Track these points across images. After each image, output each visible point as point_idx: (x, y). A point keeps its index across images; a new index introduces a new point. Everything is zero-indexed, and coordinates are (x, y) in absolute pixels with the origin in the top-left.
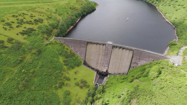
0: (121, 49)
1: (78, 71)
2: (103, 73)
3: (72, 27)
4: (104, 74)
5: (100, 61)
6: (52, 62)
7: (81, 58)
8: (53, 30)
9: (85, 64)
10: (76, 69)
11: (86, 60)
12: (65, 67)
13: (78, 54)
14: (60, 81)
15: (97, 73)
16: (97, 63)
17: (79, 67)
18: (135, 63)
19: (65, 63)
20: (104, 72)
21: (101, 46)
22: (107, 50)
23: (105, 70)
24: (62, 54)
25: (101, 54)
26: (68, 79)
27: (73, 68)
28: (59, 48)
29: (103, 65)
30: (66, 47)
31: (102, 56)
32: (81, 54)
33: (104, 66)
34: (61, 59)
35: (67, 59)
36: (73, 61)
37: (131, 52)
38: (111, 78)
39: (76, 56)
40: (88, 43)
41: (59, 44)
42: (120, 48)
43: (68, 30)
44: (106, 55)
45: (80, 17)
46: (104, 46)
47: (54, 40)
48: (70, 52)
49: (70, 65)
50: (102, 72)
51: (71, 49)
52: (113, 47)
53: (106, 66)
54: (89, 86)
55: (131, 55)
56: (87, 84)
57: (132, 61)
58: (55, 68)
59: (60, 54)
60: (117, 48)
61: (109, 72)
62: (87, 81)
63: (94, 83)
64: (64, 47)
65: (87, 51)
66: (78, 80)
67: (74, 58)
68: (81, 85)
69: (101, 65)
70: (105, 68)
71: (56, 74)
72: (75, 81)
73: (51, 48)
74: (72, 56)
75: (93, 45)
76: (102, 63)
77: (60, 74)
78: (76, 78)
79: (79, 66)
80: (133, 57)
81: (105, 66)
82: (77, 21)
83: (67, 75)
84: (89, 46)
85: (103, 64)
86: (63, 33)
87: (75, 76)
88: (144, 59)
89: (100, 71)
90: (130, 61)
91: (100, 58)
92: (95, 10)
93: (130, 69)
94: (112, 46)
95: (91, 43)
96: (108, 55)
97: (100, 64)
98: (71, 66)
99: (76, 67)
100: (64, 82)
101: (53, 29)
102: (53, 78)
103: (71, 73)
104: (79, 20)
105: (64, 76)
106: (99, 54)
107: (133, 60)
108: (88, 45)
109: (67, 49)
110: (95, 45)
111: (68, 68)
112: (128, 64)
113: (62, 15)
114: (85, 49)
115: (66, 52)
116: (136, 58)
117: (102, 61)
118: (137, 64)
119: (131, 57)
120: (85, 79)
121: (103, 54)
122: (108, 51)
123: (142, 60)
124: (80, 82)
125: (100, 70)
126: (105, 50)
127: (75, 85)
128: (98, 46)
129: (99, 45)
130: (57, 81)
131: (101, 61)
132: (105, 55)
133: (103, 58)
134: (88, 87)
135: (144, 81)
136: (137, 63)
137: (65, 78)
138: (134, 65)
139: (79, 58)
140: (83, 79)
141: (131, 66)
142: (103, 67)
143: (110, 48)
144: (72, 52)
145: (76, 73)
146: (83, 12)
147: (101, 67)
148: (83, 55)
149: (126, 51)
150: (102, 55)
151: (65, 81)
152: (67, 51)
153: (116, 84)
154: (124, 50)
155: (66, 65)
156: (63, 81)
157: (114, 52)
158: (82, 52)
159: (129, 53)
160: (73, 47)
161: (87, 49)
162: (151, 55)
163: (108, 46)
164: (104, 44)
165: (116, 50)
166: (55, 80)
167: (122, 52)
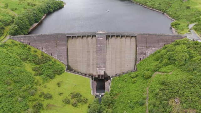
0: (118, 38)
1: (61, 82)
2: (100, 78)
3: (36, 24)
5: (91, 61)
6: (10, 73)
7: (61, 63)
8: (5, 27)
9: (69, 69)
10: (58, 78)
11: (69, 64)
12: (38, 78)
13: (55, 57)
14: (34, 103)
15: (92, 79)
16: (88, 65)
17: (61, 75)
18: (142, 54)
19: (37, 72)
20: (102, 75)
21: (89, 39)
22: (99, 43)
23: (102, 73)
24: (29, 59)
25: (92, 50)
26: (49, 97)
27: (52, 78)
28: (21, 51)
29: (98, 66)
30: (33, 49)
31: (93, 53)
32: (60, 56)
34: (29, 67)
35: (38, 66)
36: (51, 67)
37: (133, 39)
38: (116, 80)
39: (53, 60)
40: (69, 37)
41: (19, 45)
42: (117, 36)
43: (31, 28)
44: (99, 50)
45: (46, 15)
46: (94, 38)
47: (10, 40)
48: (42, 55)
49: (45, 73)
50: (99, 75)
51: (42, 51)
52: (106, 38)
53: (102, 66)
54: (87, 100)
55: (134, 44)
56: (82, 98)
57: (136, 51)
58: (19, 82)
59: (26, 60)
60: (113, 38)
61: (109, 73)
62: (82, 93)
63: (92, 94)
64: (30, 49)
65: (68, 51)
66: (67, 95)
67: (51, 63)
68: (72, 101)
69: (95, 67)
70: (101, 70)
71: (24, 91)
72: (61, 98)
73: (7, 52)
74: (45, 60)
75: (76, 40)
76: (95, 64)
77: (31, 91)
78: (61, 92)
79: (61, 74)
80: (136, 46)
82: (42, 18)
83: (45, 91)
84: (71, 42)
85: (97, 64)
86: (23, 31)
87: (60, 90)
88: (152, 45)
89: (95, 75)
90: (134, 52)
91: (91, 56)
92: (63, 7)
93: (137, 63)
94: (105, 36)
95: (73, 37)
96: (101, 50)
97: (93, 65)
98: (48, 76)
99: (57, 76)
100: (42, 103)
101: (5, 26)
102: (19, 99)
103: (51, 87)
104: (44, 17)
105: (39, 92)
106: (89, 52)
107: (137, 50)
108: (68, 41)
109: (36, 52)
110: (80, 40)
111: (43, 79)
112: (133, 57)
113: (16, 11)
114: (65, 48)
115: (35, 56)
116: (141, 46)
117: (95, 60)
118: (145, 54)
119: (135, 47)
120: (77, 91)
121: (95, 50)
123: (150, 48)
124: (70, 98)
125: (95, 73)
126: (97, 44)
127: (63, 103)
129: (86, 39)
130: (28, 103)
131: (93, 60)
132: (97, 52)
133: (95, 55)
134: (85, 101)
136: (145, 53)
137: (43, 96)
138: (141, 57)
139: (57, 62)
140: (74, 91)
141: (137, 59)
142: (98, 69)
143: (103, 39)
144: (45, 55)
145: (58, 84)
146: (49, 8)
147: (95, 70)
148: (64, 57)
149: (127, 39)
150: (93, 51)
151: (43, 101)
152: (37, 54)
153: (126, 86)
154: (123, 38)
155: (40, 74)
156: (40, 102)
157: (109, 44)
158: (61, 54)
159: (130, 41)
160: (45, 48)
161: (68, 47)
162: (160, 37)
163: (99, 38)
164: (93, 36)
165: (112, 41)
166: (22, 102)
167: (121, 41)
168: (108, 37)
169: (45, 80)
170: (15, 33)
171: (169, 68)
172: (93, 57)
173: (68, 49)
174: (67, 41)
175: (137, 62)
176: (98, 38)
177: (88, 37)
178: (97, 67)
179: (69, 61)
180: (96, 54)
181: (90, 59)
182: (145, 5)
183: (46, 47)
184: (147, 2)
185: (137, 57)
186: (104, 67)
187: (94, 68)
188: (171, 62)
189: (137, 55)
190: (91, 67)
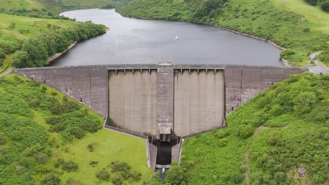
0: (194, 74)
1: (96, 144)
2: (164, 140)
3: (58, 55)
4: (167, 142)
5: (149, 110)
6: (7, 125)
7: (97, 114)
8: (7, 56)
9: (110, 123)
10: (90, 138)
11: (111, 117)
12: (55, 135)
13: (86, 105)
14: (45, 176)
15: (150, 142)
16: (144, 118)
17: (96, 133)
18: (235, 99)
19: (53, 126)
20: (167, 135)
21: (146, 74)
22: (162, 81)
23: (167, 131)
24: (42, 104)
25: (150, 93)
26: (71, 167)
27: (79, 137)
28: (28, 92)
29: (160, 120)
30: (50, 90)
31: (151, 98)
32: (96, 103)
33: (161, 122)
34: (40, 118)
35: (57, 117)
36: (79, 119)
37: (219, 75)
38: (191, 142)
39: (83, 109)
40: (112, 71)
41: (26, 83)
42: (192, 70)
43: (50, 59)
44: (162, 93)
45: (76, 42)
46: (153, 73)
47: (12, 75)
48: (65, 100)
49: (69, 128)
50: (161, 136)
51: (65, 93)
52: (174, 73)
53: (167, 120)
54: (140, 175)
55: (220, 84)
56: (132, 172)
57: (225, 95)
58: (19, 140)
59: (36, 105)
60: (186, 73)
61: (178, 133)
62: (131, 164)
63: (149, 166)
64: (45, 89)
65: (110, 94)
66: (104, 164)
67: (79, 112)
68: (114, 176)
69: (155, 122)
70: (165, 126)
71: (29, 155)
72: (94, 171)
73: (4, 92)
74: (70, 108)
75: (124, 76)
76: (155, 116)
77: (41, 155)
78: (94, 160)
79: (96, 131)
80: (225, 87)
81: (164, 122)
82: (70, 47)
83: (67, 158)
84: (115, 79)
85: (158, 116)
86: (36, 61)
87: (92, 157)
88: (252, 85)
89: (155, 136)
91: (149, 104)
92: (105, 33)
93: (227, 115)
94: (172, 69)
95: (118, 71)
96: (165, 93)
97: (152, 118)
98: (72, 133)
99: (88, 134)
100: (60, 178)
101: (7, 54)
102: (19, 167)
103: (77, 151)
104: (72, 45)
105: (54, 159)
106: (144, 96)
107: (227, 94)
108: (111, 79)
109: (54, 94)
110: (130, 76)
111: (64, 137)
112: (219, 104)
113: (28, 34)
114: (104, 89)
115: (53, 101)
116: (232, 87)
117: (155, 109)
118: (240, 100)
119: (222, 88)
120: (122, 159)
121: (155, 93)
122: (164, 83)
123: (248, 90)
124: (109, 170)
125: (154, 133)
126: (158, 83)
127: (97, 180)
128: (138, 74)
129: (140, 74)
130: (33, 177)
131: (152, 110)
132: (158, 96)
133: (155, 101)
134: (137, 178)
135: (286, 123)
136: (239, 97)
137: (61, 166)
138: (234, 104)
139: (91, 113)
140: (117, 159)
141: (227, 108)
142: (160, 124)
143: (168, 75)
144: (69, 100)
145: (91, 147)
146: (81, 33)
147: (155, 126)
148: (102, 106)
149: (208, 76)
150: (152, 95)
151: (62, 174)
152: (56, 97)
153: (209, 152)
154: (203, 74)
155: (60, 130)
156: (56, 175)
157: (179, 83)
158: (98, 99)
159: (215, 78)
160: (71, 89)
161: (110, 88)
162: (265, 71)
163: (162, 72)
164: (152, 70)
165: (184, 77)
166: (23, 173)
167: (199, 79)
168: (178, 71)
169: (67, 139)
170: (22, 64)
171: (282, 118)
172: (152, 104)
173: (110, 91)
174: (109, 77)
175: (227, 113)
176: (159, 72)
177: (144, 72)
178: (159, 122)
179: (111, 110)
180: (157, 99)
181: (145, 108)
182: (236, 31)
183: (72, 88)
184: (239, 26)
185: (227, 105)
186: (170, 122)
187: (153, 123)
188: (285, 109)
189: (227, 102)
190: (148, 122)
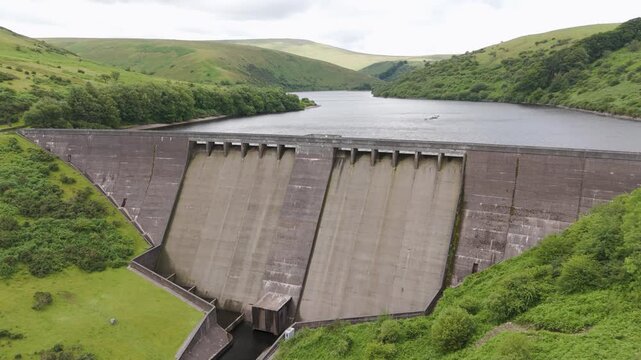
0: (386, 164)
1: (69, 297)
2: (262, 327)
5: (253, 248)
10: (68, 280)
11: (170, 248)
13: (129, 214)
16: (237, 263)
17: (94, 274)
18: (486, 242)
20: (270, 314)
21: (270, 158)
22: (301, 176)
25: (268, 202)
29: (273, 273)
31: (268, 214)
32: (151, 212)
33: (272, 279)
36: (71, 234)
37: (451, 171)
39: (110, 219)
40: (199, 148)
42: (380, 156)
44: (294, 205)
45: (223, 117)
46: (287, 157)
52: (335, 161)
53: (289, 275)
55: (450, 193)
57: (457, 227)
60: (364, 161)
64: (54, 168)
65: (182, 196)
69: (260, 275)
70: (280, 290)
75: (222, 158)
76: (264, 260)
80: (461, 205)
81: (280, 278)
82: (199, 120)
84: (203, 164)
85: (270, 263)
87: (24, 320)
88: (546, 206)
90: (446, 230)
91: (259, 227)
92: (300, 110)
93: (453, 287)
94: (329, 147)
95: (213, 147)
96: (302, 204)
97: (255, 264)
98: (26, 258)
99: (73, 271)
106: (253, 208)
107: (464, 224)
108: (193, 163)
109: (68, 181)
110: (235, 158)
114: (174, 184)
115: (49, 190)
116: (484, 207)
117: (268, 243)
118: (501, 246)
119: (453, 206)
121: (278, 203)
122: (304, 181)
123: (532, 219)
126: (292, 181)
128: (254, 156)
129: (257, 158)
131: (260, 245)
133: (273, 224)
136: (501, 239)
138: (482, 256)
141: (458, 266)
142: (268, 283)
143: (319, 162)
147: (256, 287)
148: (159, 222)
149: (421, 171)
150: (271, 207)
154: (407, 167)
157: (342, 182)
158: (156, 204)
159: (437, 178)
160: (113, 179)
161: (186, 183)
162: (590, 166)
163: (305, 156)
164: (285, 149)
165: (356, 173)
167: (394, 178)
168: (343, 156)
172: (263, 230)
173: (184, 190)
174: (190, 159)
175: (454, 280)
176: (300, 155)
178: (267, 276)
179: (172, 233)
180: (280, 218)
181: (248, 237)
183: (116, 176)
185: (460, 256)
186: (293, 281)
187: (254, 277)
189: (460, 248)
190: (245, 274)
